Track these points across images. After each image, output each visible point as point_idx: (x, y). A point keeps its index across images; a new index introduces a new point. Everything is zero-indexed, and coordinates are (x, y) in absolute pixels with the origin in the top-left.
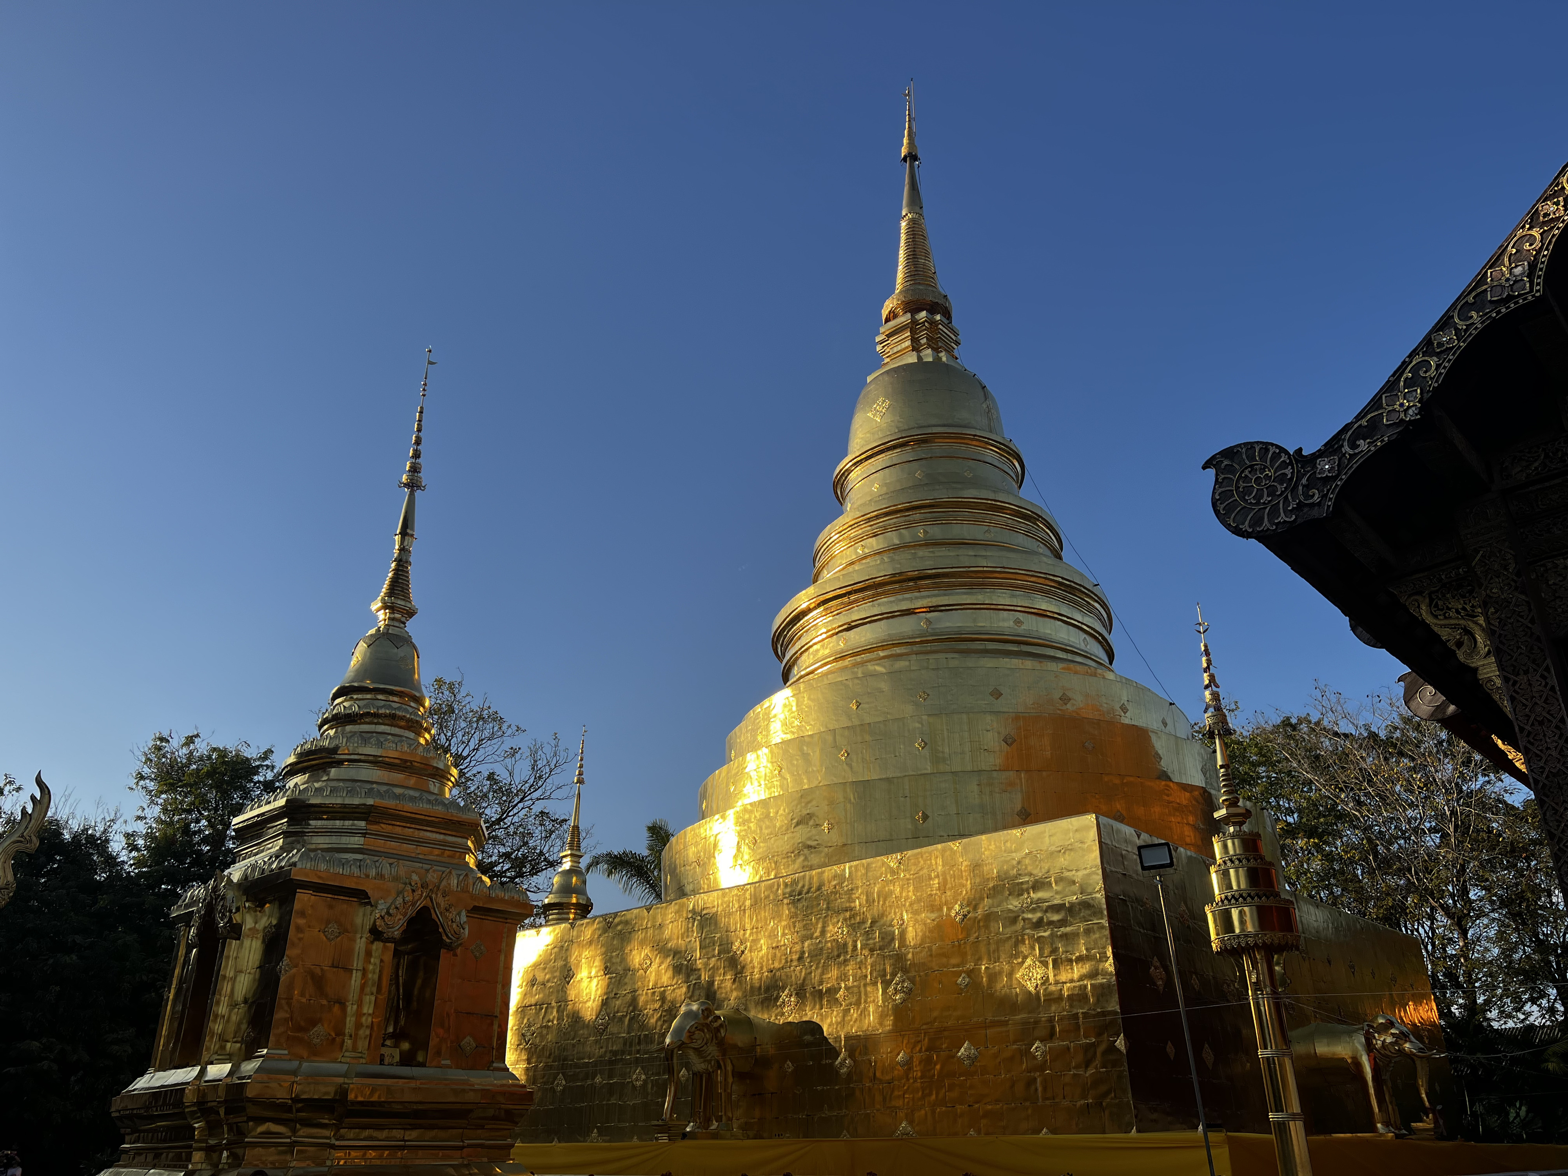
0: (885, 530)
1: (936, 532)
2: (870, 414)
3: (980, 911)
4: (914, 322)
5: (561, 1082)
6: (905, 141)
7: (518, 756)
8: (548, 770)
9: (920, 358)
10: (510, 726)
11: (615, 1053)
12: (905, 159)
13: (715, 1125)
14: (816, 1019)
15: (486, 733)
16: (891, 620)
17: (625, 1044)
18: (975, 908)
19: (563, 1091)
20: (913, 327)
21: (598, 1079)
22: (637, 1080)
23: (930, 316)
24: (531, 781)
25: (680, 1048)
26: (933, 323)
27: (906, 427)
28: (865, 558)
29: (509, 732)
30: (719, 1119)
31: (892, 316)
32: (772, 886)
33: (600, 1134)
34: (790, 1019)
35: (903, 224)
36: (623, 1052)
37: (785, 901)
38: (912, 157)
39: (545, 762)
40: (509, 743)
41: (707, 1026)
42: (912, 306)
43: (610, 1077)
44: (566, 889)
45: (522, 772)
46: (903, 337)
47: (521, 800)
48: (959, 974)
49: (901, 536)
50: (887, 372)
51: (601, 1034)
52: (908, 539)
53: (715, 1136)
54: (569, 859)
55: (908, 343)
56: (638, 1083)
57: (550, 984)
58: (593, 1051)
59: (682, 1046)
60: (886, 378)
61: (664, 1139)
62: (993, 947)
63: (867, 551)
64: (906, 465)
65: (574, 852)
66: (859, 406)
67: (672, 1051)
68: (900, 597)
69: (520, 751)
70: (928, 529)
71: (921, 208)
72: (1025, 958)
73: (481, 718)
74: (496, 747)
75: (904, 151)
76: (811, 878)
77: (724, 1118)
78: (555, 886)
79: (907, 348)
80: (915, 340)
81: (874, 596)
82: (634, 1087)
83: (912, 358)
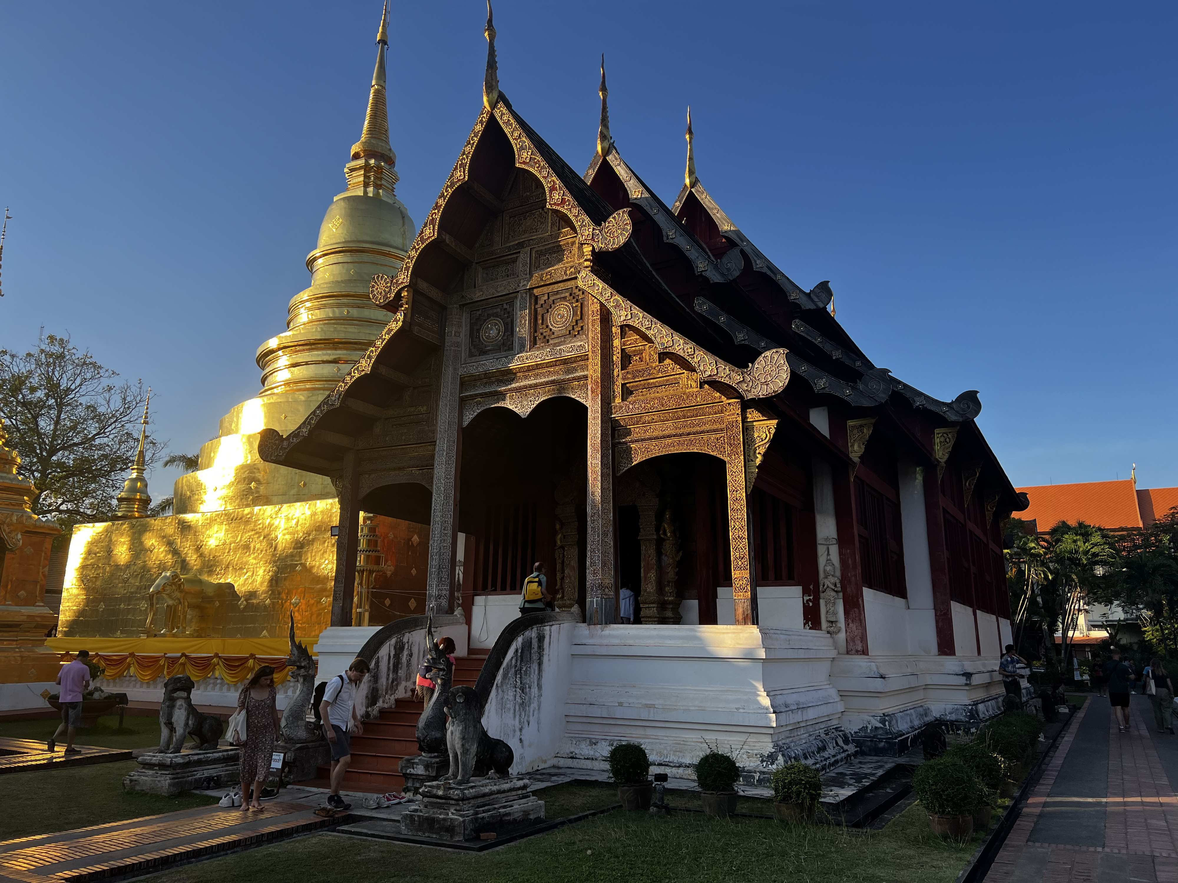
0: (325, 306)
1: (355, 312)
2: (330, 225)
3: (311, 537)
4: (367, 165)
5: (102, 606)
6: (380, 28)
7: (113, 391)
8: (134, 403)
9: (365, 192)
10: (107, 371)
11: (132, 593)
12: (379, 43)
13: (176, 630)
14: (232, 582)
15: (89, 376)
16: (317, 365)
17: (138, 589)
18: (309, 535)
19: (102, 611)
20: (367, 168)
21: (122, 606)
22: (142, 607)
23: (377, 163)
24: (121, 410)
25: (157, 593)
26: (379, 168)
27: (350, 239)
28: (312, 322)
29: (107, 374)
30: (178, 628)
31: (356, 156)
32: (219, 515)
33: (121, 633)
34: (220, 581)
35: (372, 91)
36: (136, 593)
37: (225, 523)
38: (383, 42)
39: (133, 398)
40: (105, 382)
41: (173, 583)
42: (369, 152)
43: (128, 605)
44: (133, 489)
45: (116, 403)
46: (358, 174)
47: (115, 422)
48: (297, 565)
49: (334, 312)
50: (344, 199)
51: (125, 583)
52: (337, 315)
53: (174, 636)
54: (135, 471)
55: (362, 179)
56: (143, 609)
57: (98, 555)
58: (121, 590)
59: (158, 593)
60: (342, 203)
61: (143, 637)
62: (313, 554)
63: (314, 318)
64: (346, 265)
65: (140, 467)
66: (326, 218)
67: (153, 595)
68: (325, 352)
69: (114, 389)
70: (350, 309)
71: (385, 82)
72: (325, 560)
73: (84, 363)
74: (96, 385)
75: (378, 38)
76: (238, 512)
77: (181, 628)
78: (126, 487)
79: (360, 182)
80: (366, 177)
81: (309, 349)
82: (141, 610)
83: (360, 192)
